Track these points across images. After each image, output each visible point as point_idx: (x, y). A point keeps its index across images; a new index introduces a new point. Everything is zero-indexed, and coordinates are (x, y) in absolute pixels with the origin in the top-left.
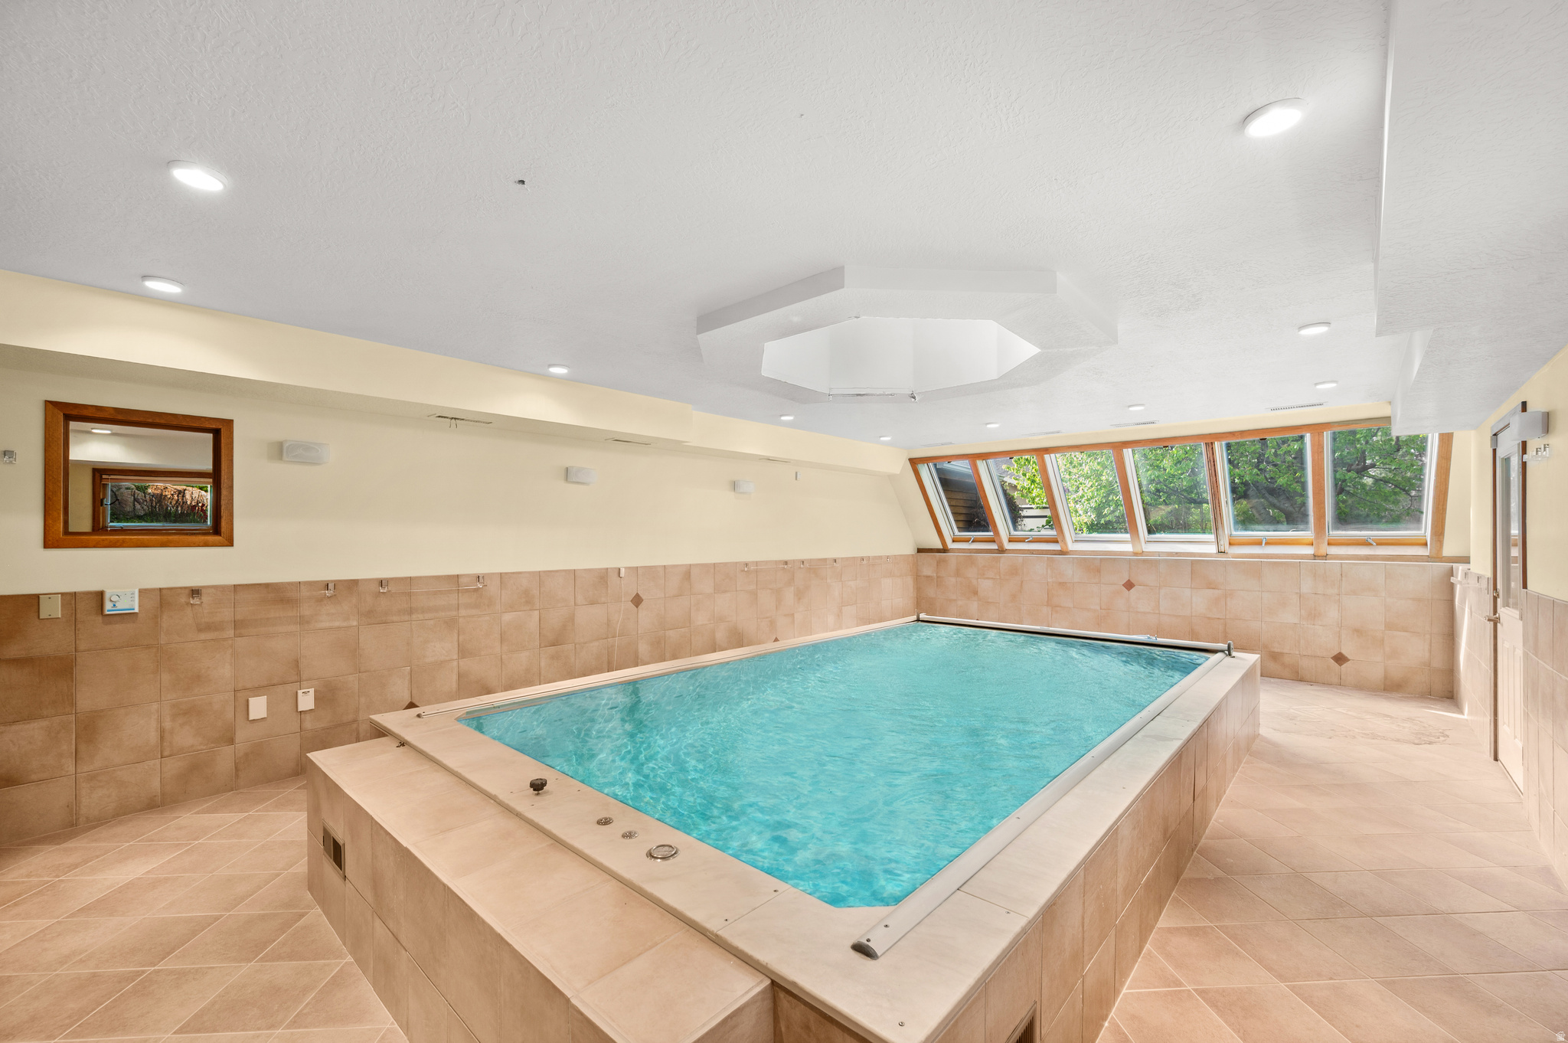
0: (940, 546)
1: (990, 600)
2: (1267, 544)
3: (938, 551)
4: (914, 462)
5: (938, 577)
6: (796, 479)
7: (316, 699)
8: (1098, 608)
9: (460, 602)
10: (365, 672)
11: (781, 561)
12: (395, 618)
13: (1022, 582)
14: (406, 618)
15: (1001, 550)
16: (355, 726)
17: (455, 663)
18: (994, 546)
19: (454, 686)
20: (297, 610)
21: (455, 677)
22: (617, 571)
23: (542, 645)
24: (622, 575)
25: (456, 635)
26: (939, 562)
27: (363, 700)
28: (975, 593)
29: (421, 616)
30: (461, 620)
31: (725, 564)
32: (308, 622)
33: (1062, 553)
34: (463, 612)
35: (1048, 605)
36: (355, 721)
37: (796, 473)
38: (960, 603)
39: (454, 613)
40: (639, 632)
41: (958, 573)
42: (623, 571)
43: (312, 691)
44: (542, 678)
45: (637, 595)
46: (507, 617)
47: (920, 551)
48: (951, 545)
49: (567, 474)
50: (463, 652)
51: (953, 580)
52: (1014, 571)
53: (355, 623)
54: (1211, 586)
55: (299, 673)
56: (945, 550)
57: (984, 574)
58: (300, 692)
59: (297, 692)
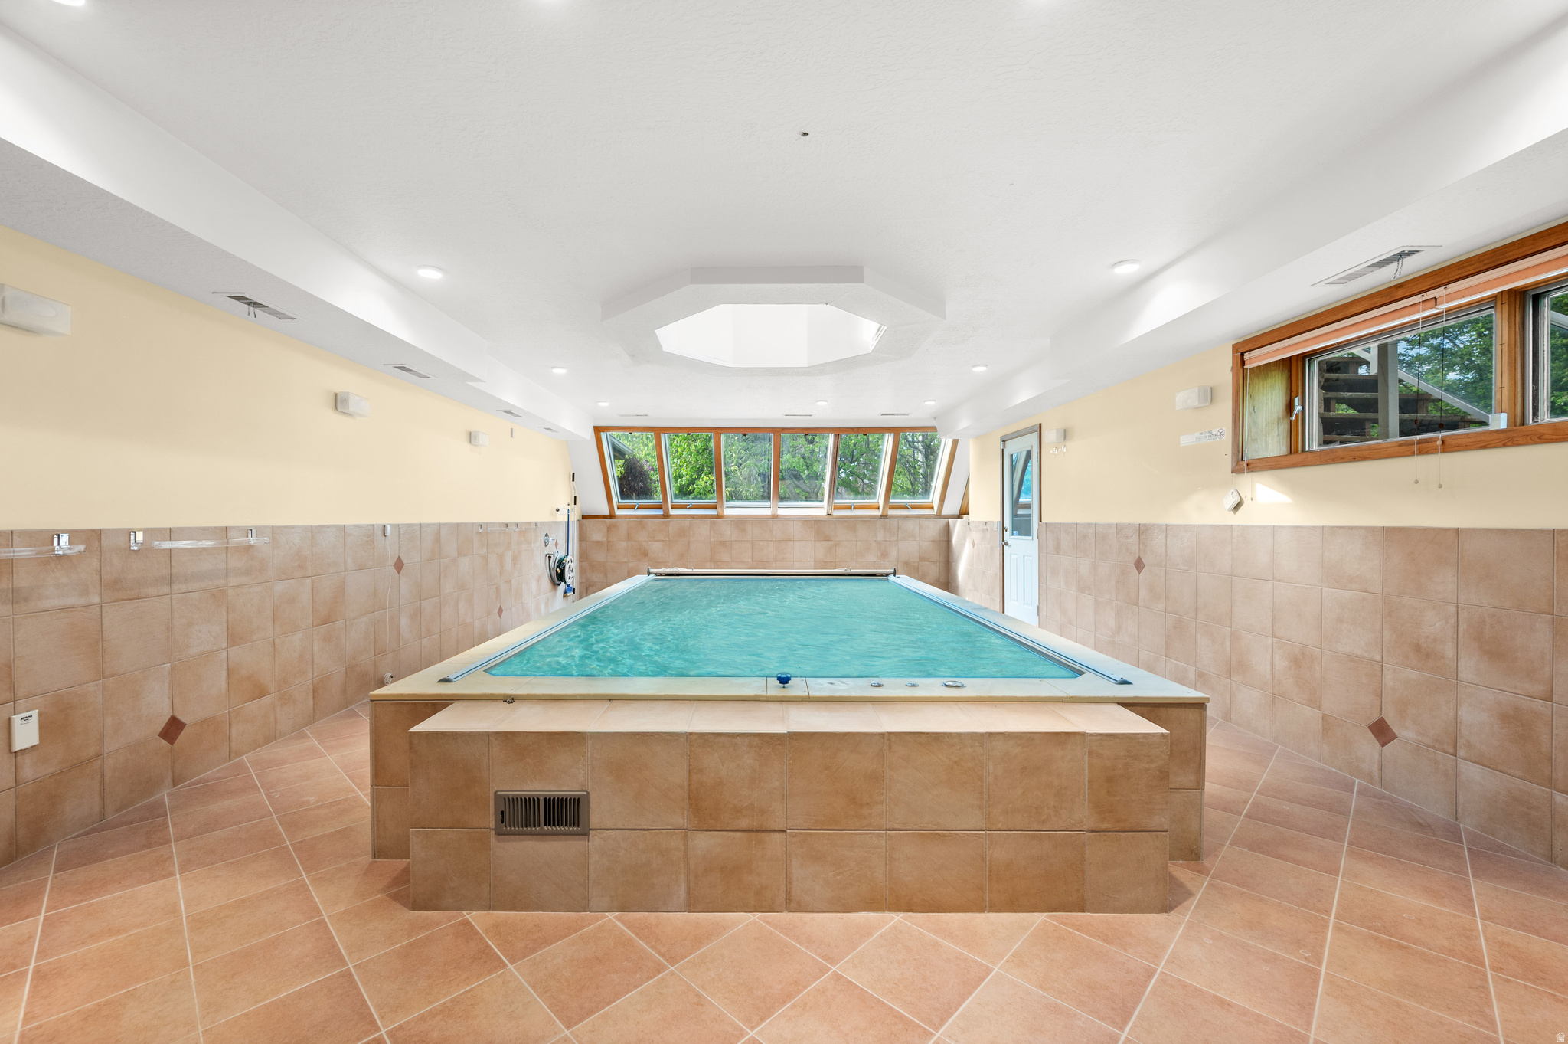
0: (607, 513)
1: (660, 561)
2: (854, 508)
3: (604, 517)
4: (598, 430)
5: (608, 542)
6: (512, 436)
7: (40, 728)
8: (750, 560)
9: (229, 566)
10: (111, 676)
11: (503, 523)
12: (151, 591)
13: (689, 542)
14: (166, 589)
15: (666, 516)
16: (98, 763)
17: (224, 654)
18: (660, 512)
19: (224, 684)
20: (8, 579)
21: (224, 674)
22: (381, 528)
23: (315, 624)
24: (388, 533)
25: (225, 614)
26: (609, 528)
27: (109, 721)
28: (646, 554)
29: (183, 587)
30: (230, 591)
31: (466, 524)
32: (26, 600)
33: (718, 517)
34: (233, 581)
35: (711, 561)
36: (98, 755)
37: (512, 429)
38: (631, 565)
39: (222, 582)
40: (401, 603)
41: (629, 537)
42: (388, 528)
43: (35, 713)
44: (315, 666)
45: (399, 558)
46: (280, 587)
47: (584, 517)
48: (618, 512)
49: (338, 402)
50: (234, 638)
51: (624, 544)
52: (682, 533)
53: (96, 599)
54: (827, 539)
55: (12, 688)
56: (611, 516)
57: (654, 537)
58: (17, 719)
59: (10, 719)
